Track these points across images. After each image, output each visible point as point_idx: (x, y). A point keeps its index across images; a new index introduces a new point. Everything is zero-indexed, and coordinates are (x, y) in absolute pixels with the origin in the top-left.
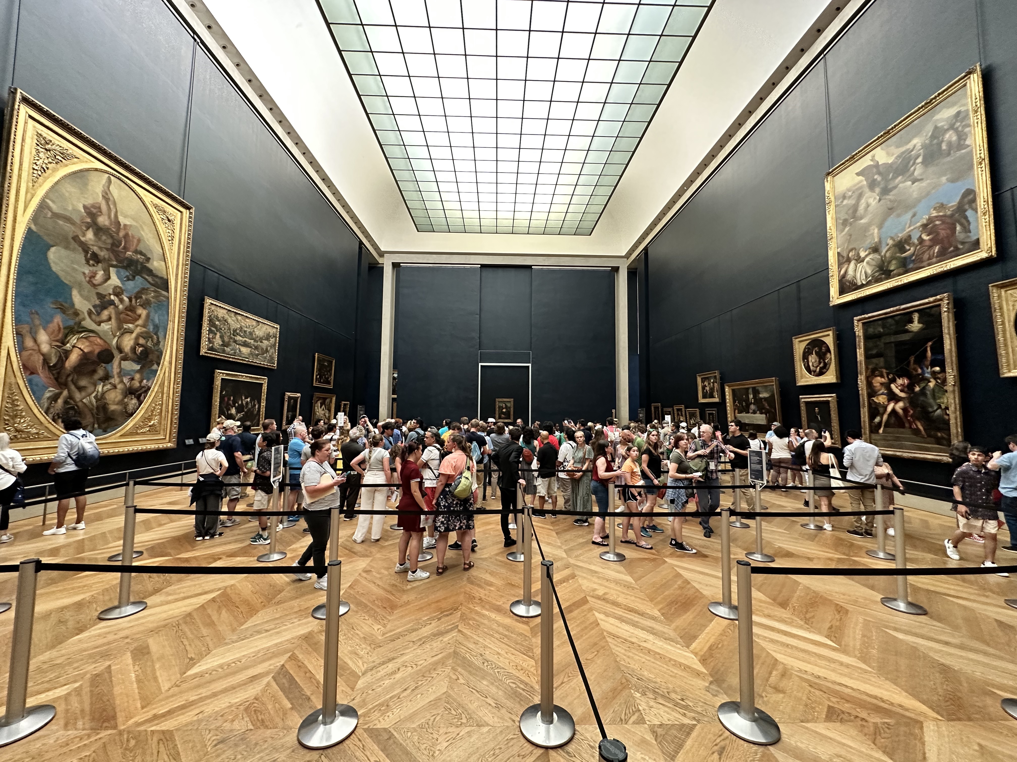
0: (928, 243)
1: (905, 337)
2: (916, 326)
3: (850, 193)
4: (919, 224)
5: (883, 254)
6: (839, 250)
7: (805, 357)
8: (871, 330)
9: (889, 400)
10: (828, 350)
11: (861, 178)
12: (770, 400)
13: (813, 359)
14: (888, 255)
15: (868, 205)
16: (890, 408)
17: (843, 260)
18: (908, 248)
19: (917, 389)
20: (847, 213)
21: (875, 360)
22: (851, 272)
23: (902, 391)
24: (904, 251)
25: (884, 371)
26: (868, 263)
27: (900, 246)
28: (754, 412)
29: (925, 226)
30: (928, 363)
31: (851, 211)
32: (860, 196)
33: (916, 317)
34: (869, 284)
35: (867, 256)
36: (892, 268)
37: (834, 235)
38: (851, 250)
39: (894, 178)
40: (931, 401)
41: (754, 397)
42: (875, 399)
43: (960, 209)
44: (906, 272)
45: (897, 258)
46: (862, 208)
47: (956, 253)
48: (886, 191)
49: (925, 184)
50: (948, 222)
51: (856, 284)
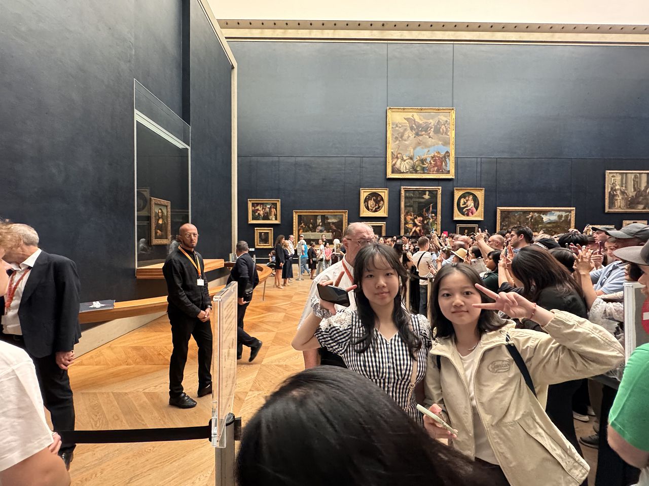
0: (433, 165)
2: (427, 197)
3: (400, 126)
4: (430, 156)
5: (414, 162)
6: (392, 151)
8: (407, 195)
9: (413, 226)
10: (383, 200)
11: (406, 121)
14: (417, 163)
15: (409, 137)
16: (413, 230)
18: (425, 163)
19: (425, 222)
20: (398, 134)
21: (408, 208)
23: (419, 222)
24: (423, 164)
25: (412, 213)
26: (407, 163)
27: (423, 161)
28: (321, 231)
29: (432, 157)
30: (430, 212)
31: (400, 135)
32: (406, 130)
33: (427, 193)
34: (407, 172)
35: (407, 159)
36: (418, 169)
37: (390, 142)
38: (399, 153)
39: (421, 131)
40: (430, 227)
42: (407, 226)
43: (445, 157)
44: (424, 173)
45: (420, 166)
46: (405, 136)
47: (442, 172)
48: (417, 134)
49: (433, 141)
50: (440, 162)
51: (400, 171)
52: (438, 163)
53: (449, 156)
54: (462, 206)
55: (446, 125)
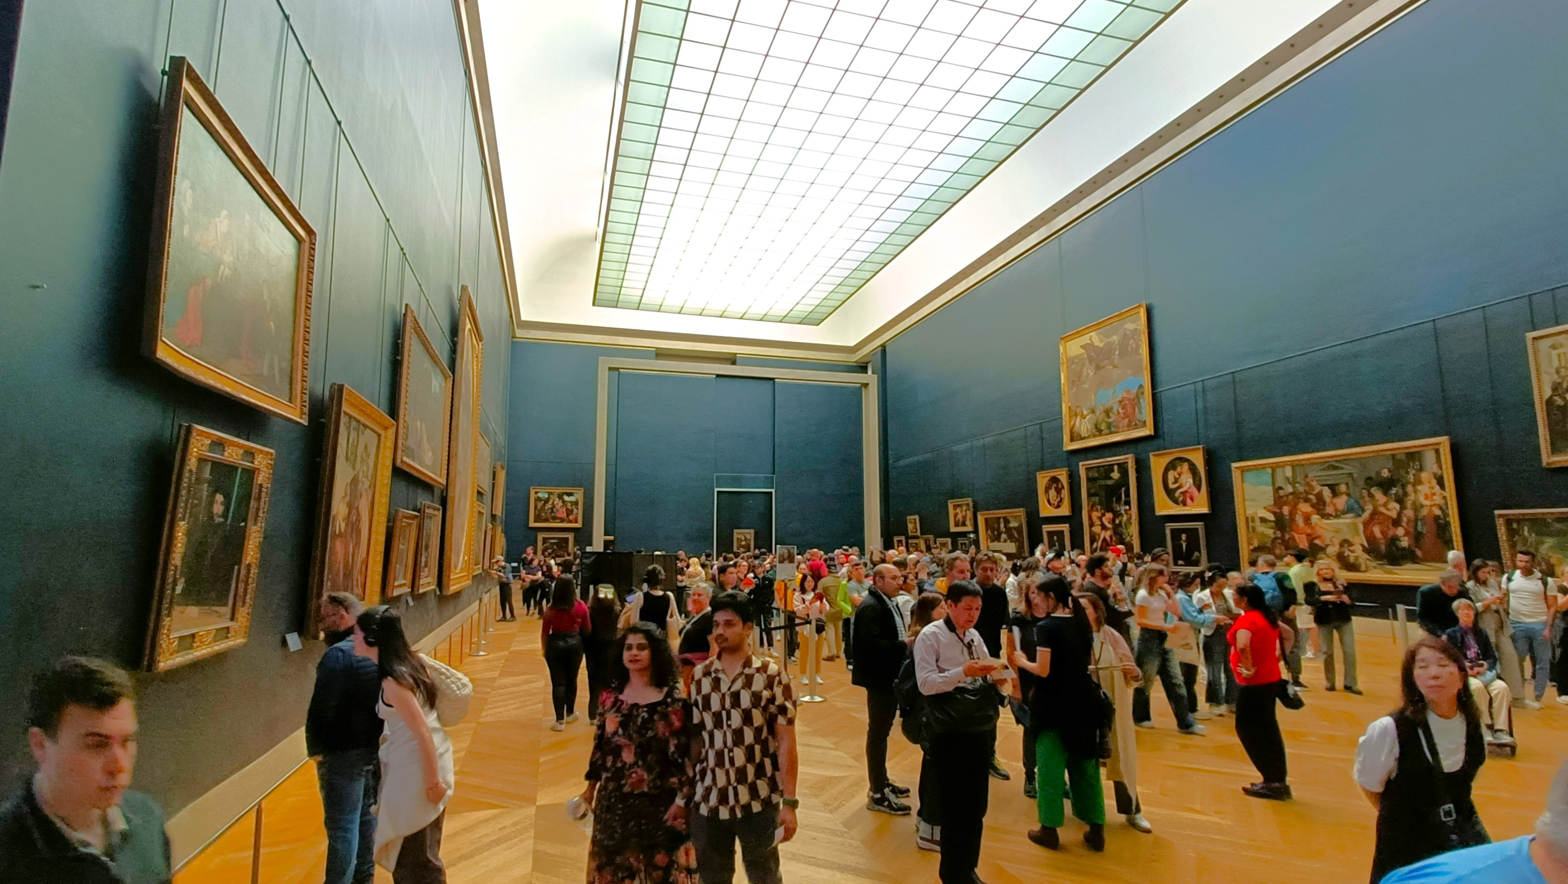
0: (1122, 416)
1: (1110, 482)
2: (1116, 475)
3: (1077, 360)
4: (1117, 400)
5: (1097, 415)
6: (1069, 404)
7: (1047, 490)
8: (1090, 475)
9: (1102, 530)
10: (1063, 487)
11: (1083, 351)
12: (1019, 529)
13: (1052, 493)
14: (1100, 417)
15: (1088, 375)
16: (1102, 536)
17: (1073, 414)
18: (1111, 415)
19: (1117, 522)
20: (1073, 376)
21: (1093, 499)
22: (1077, 424)
23: (1109, 522)
24: (1109, 417)
25: (1099, 506)
26: (1088, 420)
27: (1107, 412)
28: (1005, 541)
29: (1120, 402)
30: (1122, 502)
31: (1076, 375)
32: (1083, 365)
33: (1116, 467)
34: (1089, 437)
35: (1088, 414)
36: (1103, 428)
37: (1066, 391)
38: (1078, 407)
39: (1103, 359)
40: (1124, 530)
41: (1005, 526)
42: (1094, 529)
43: (1138, 397)
44: (1111, 433)
45: (1106, 422)
46: (1084, 374)
47: (1136, 427)
48: (1098, 368)
49: (1119, 372)
50: (1130, 405)
51: (1080, 436)
52: (1130, 411)
53: (1143, 393)
54: (1172, 486)
55: (1136, 337)
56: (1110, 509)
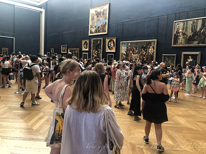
0: (101, 29)
3: (93, 14)
4: (101, 25)
6: (91, 25)
8: (94, 42)
11: (95, 12)
12: (77, 53)
16: (95, 56)
19: (98, 53)
20: (93, 18)
21: (94, 47)
22: (92, 30)
28: (74, 56)
30: (99, 49)
33: (99, 41)
34: (94, 33)
35: (94, 28)
37: (90, 21)
41: (74, 52)
45: (98, 30)
46: (95, 18)
47: (104, 32)
48: (98, 17)
50: (103, 26)
53: (106, 24)
55: (106, 11)
56: (97, 50)
